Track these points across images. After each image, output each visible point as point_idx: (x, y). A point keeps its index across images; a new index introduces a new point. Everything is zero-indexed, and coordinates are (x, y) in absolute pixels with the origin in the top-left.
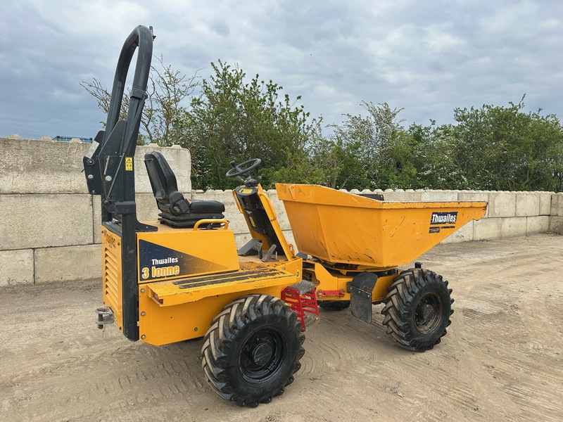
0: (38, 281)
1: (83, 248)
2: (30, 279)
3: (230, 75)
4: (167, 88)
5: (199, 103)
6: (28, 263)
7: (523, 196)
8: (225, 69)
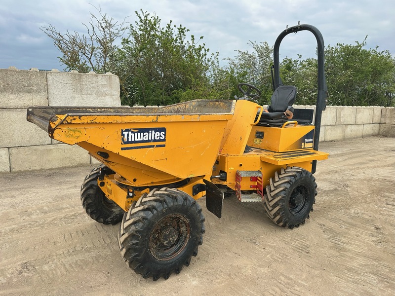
0: (13, 170)
1: (44, 147)
2: (7, 169)
3: (150, 21)
4: (104, 31)
5: (127, 42)
6: (5, 158)
7: (361, 110)
8: (146, 16)
